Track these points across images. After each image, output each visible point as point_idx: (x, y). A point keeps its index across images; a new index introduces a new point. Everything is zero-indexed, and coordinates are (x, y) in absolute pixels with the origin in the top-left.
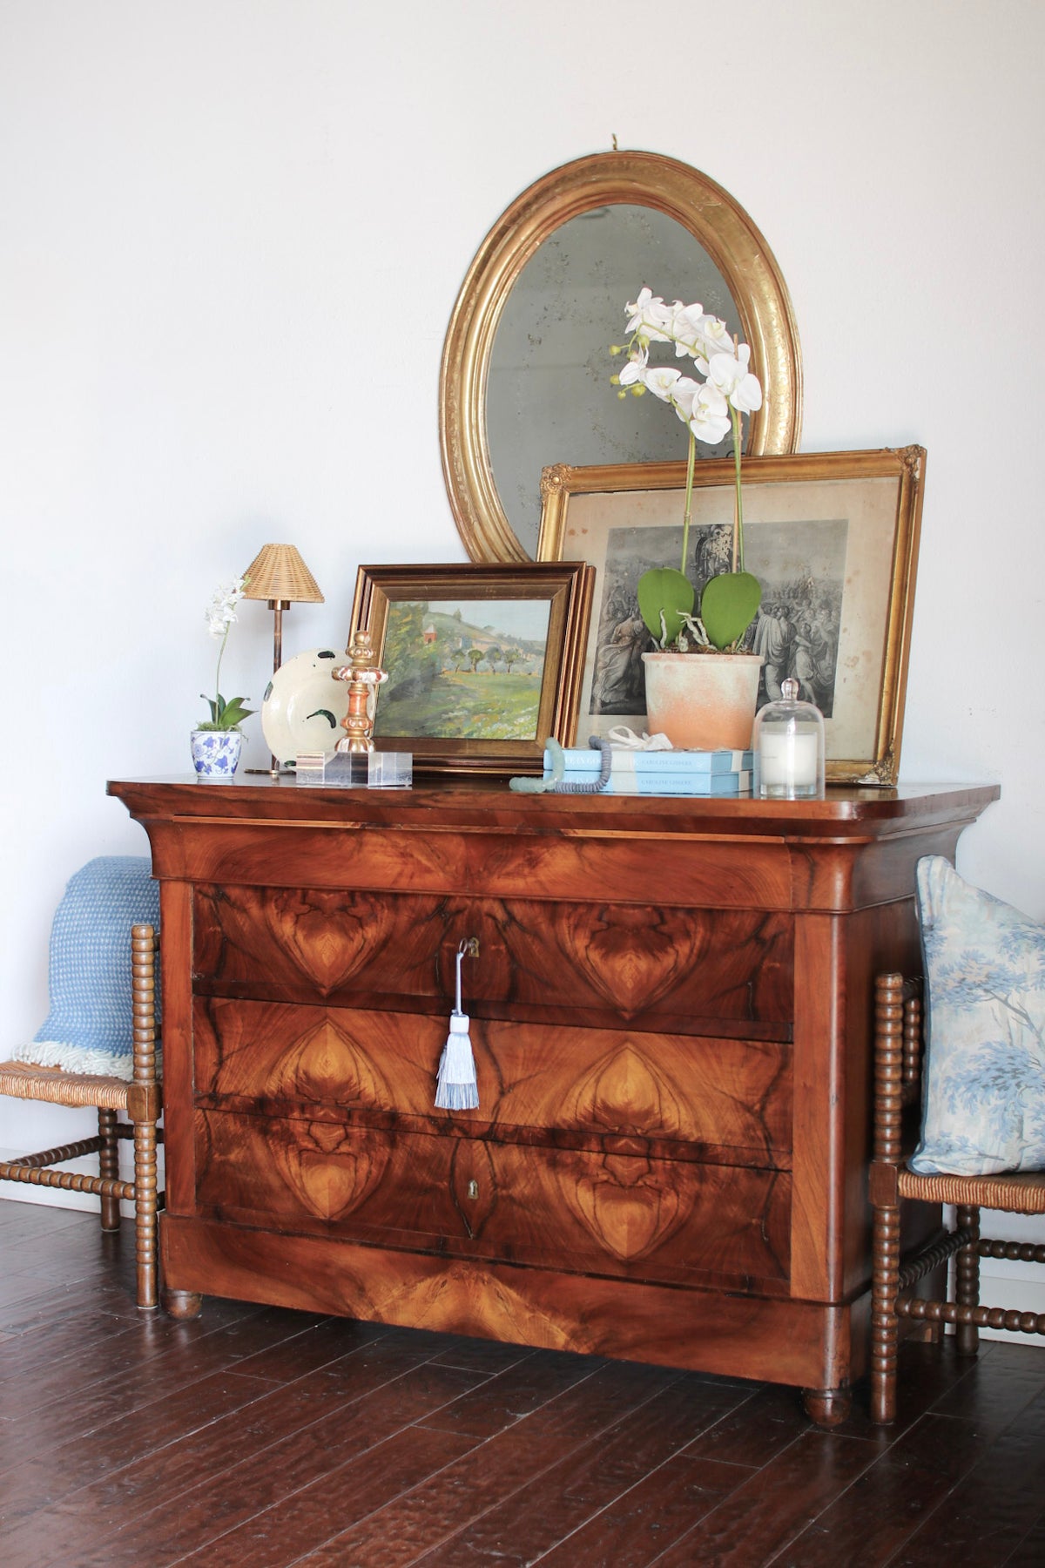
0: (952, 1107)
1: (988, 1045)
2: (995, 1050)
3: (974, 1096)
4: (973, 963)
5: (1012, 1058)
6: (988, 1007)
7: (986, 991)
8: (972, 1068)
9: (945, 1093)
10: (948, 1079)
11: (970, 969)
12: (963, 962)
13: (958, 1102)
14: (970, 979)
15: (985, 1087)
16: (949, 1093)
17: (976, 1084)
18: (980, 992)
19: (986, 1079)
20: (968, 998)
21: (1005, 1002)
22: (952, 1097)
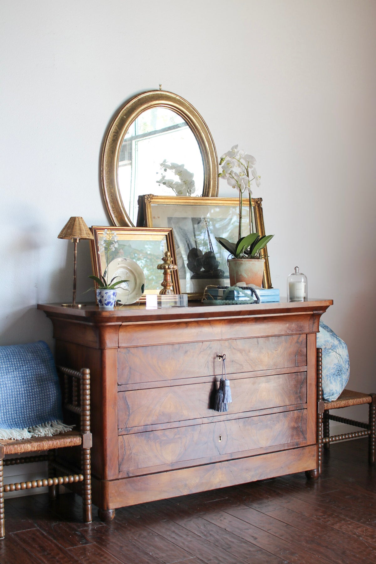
0: (331, 383)
1: (335, 364)
2: (336, 365)
3: (335, 378)
4: (327, 343)
5: (340, 367)
6: (333, 354)
7: (332, 350)
8: (332, 371)
9: (328, 379)
10: (327, 375)
11: (327, 345)
12: (325, 343)
13: (332, 381)
14: (327, 348)
15: (337, 375)
16: (329, 379)
17: (335, 375)
18: (330, 351)
19: (336, 374)
20: (327, 352)
21: (336, 352)
22: (330, 380)
